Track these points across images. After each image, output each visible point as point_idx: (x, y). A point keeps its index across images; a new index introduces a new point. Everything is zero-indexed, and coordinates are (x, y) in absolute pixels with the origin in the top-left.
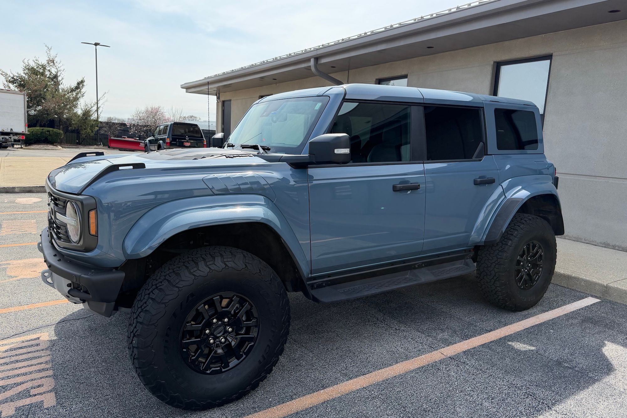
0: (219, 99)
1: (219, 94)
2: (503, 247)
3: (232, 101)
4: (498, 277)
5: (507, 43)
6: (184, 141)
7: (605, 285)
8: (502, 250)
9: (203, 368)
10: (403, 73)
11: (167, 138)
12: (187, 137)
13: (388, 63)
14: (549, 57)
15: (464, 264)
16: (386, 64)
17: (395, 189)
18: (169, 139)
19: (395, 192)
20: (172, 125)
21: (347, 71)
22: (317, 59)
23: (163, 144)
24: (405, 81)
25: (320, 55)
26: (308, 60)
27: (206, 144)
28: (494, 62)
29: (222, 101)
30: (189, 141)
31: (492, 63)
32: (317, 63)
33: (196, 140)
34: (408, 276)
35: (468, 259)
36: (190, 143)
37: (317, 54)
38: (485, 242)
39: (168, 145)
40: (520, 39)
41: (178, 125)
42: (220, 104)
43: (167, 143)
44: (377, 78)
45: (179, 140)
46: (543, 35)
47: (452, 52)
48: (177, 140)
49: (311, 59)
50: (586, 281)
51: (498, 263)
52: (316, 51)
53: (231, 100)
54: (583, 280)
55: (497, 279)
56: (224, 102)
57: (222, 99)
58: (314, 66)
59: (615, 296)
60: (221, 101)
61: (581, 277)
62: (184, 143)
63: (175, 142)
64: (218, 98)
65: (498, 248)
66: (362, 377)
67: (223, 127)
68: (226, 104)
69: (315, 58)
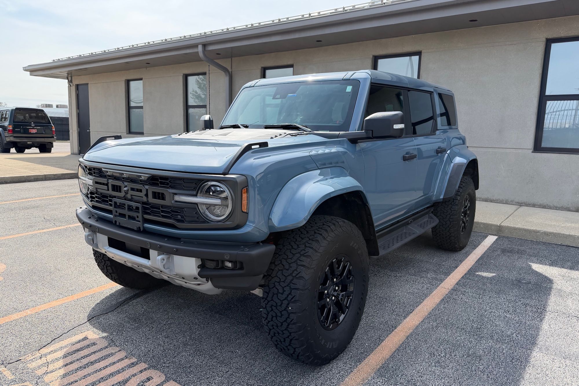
0: (72, 82)
1: (71, 77)
2: (455, 202)
3: (89, 85)
4: (453, 225)
5: (383, 40)
6: (30, 127)
7: (499, 225)
8: (454, 204)
9: (328, 325)
10: (290, 63)
11: (9, 125)
12: (32, 123)
13: (274, 53)
14: (419, 53)
15: (429, 218)
16: (271, 54)
17: (405, 159)
18: (11, 126)
19: (405, 161)
20: (14, 112)
21: (230, 59)
22: (204, 45)
23: (3, 132)
24: (291, 70)
25: (209, 42)
26: (196, 46)
27: (54, 130)
28: (373, 56)
29: (76, 84)
30: (36, 128)
31: (372, 56)
32: (205, 50)
33: (43, 127)
34: (404, 231)
35: (430, 213)
36: (36, 130)
37: (206, 41)
38: (443, 199)
39: (11, 133)
40: (395, 38)
41: (20, 110)
42: (73, 88)
43: (9, 131)
44: (263, 66)
45: (24, 127)
46: (414, 36)
47: (335, 46)
48: (22, 127)
49: (199, 46)
50: (484, 224)
51: (453, 214)
52: (205, 38)
53: (88, 83)
54: (482, 223)
55: (451, 227)
56: (77, 86)
57: (76, 82)
58: (203, 52)
59: (506, 232)
60: (74, 85)
61: (480, 221)
62: (30, 130)
63: (19, 130)
64: (70, 82)
65: (451, 203)
66: (411, 314)
67: (78, 112)
68: (80, 87)
69: (203, 45)
